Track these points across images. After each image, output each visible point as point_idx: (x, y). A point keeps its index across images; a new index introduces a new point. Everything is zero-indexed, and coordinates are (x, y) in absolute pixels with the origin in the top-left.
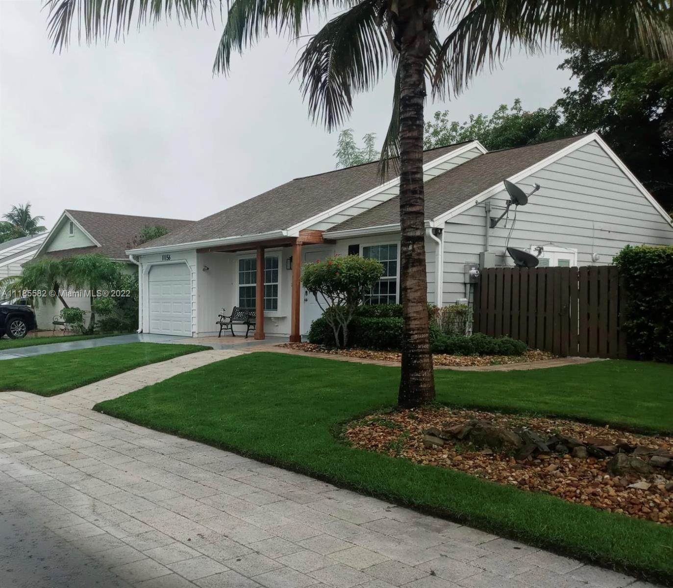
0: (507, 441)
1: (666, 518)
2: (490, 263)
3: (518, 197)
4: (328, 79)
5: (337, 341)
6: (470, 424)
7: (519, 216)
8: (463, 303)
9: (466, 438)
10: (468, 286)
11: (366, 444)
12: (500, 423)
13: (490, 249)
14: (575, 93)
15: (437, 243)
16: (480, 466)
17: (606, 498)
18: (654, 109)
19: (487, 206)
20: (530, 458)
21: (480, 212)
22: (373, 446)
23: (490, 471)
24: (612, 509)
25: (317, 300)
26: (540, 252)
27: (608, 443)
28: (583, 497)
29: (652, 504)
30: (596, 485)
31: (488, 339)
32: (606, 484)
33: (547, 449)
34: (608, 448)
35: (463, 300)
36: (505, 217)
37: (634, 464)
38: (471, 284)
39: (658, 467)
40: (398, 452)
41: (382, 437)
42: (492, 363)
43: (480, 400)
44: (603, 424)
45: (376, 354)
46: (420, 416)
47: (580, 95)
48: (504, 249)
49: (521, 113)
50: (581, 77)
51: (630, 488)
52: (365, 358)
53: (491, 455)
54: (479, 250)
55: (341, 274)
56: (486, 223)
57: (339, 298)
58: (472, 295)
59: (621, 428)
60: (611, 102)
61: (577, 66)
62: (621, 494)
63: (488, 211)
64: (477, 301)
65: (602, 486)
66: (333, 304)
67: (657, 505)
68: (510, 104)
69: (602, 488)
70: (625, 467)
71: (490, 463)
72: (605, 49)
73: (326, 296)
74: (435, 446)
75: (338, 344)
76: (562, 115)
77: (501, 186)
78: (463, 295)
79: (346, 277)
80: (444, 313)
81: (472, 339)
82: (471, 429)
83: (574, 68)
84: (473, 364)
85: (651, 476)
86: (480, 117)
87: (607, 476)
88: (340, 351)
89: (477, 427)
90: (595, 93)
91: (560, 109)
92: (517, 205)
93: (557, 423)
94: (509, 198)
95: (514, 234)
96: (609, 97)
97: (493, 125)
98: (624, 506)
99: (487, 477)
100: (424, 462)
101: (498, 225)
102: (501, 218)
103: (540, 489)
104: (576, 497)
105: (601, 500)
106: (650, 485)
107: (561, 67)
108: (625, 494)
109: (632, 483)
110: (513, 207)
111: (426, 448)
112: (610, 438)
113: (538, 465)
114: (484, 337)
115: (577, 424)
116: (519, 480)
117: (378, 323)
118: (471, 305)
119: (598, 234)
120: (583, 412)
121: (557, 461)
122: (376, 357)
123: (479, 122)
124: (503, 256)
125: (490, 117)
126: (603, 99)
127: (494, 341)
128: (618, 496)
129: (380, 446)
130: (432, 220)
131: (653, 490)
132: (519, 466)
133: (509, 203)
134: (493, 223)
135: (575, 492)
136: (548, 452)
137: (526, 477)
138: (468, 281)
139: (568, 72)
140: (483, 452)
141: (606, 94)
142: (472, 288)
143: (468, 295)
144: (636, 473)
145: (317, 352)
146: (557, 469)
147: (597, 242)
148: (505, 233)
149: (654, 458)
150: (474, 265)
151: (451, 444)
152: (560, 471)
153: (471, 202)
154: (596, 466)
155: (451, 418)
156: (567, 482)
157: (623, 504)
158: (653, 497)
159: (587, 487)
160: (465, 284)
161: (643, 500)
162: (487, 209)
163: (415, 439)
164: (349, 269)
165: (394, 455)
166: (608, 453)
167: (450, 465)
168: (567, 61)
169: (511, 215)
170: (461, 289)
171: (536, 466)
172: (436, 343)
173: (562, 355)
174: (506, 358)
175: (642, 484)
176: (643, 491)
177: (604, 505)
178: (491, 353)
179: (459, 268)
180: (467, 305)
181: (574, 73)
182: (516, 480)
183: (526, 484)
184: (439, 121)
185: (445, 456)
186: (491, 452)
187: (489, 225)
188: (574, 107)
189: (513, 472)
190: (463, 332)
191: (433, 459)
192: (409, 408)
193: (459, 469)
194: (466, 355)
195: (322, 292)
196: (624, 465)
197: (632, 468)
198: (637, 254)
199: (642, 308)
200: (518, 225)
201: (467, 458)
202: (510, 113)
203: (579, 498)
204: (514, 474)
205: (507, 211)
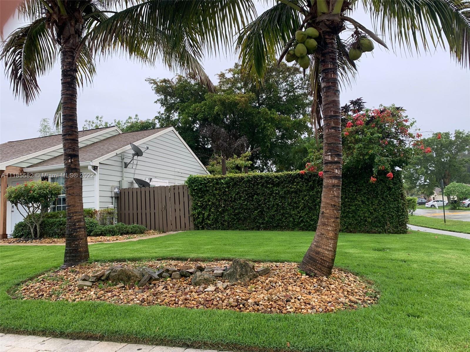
0: (133, 276)
1: (226, 305)
2: (125, 186)
3: (138, 153)
4: (22, 73)
5: (33, 234)
6: (110, 269)
7: (139, 163)
8: (111, 208)
9: (108, 278)
10: (114, 198)
11: (35, 295)
12: (130, 266)
13: (125, 179)
14: (163, 114)
15: (95, 174)
16: (116, 295)
17: (193, 300)
18: (195, 125)
19: (122, 156)
20: (148, 285)
21: (119, 159)
22: (40, 295)
23: (122, 297)
24: (197, 307)
25: (18, 209)
26: (150, 181)
27: (191, 268)
28: (180, 303)
29: (218, 299)
30: (186, 294)
31: (125, 226)
32: (192, 292)
33: (157, 277)
34: (190, 271)
35: (111, 206)
36: (132, 162)
37: (206, 276)
38: (115, 197)
39: (218, 276)
40: (58, 297)
41: (48, 288)
42: (128, 238)
43: (119, 256)
44: (186, 260)
45: (58, 240)
46: (78, 270)
47: (165, 115)
48: (132, 179)
49: (139, 121)
50: (165, 108)
51: (205, 291)
52: (51, 243)
53: (123, 287)
54: (119, 179)
55: (34, 191)
56: (122, 165)
57: (34, 207)
58: (116, 203)
59: (196, 260)
60: (178, 120)
61: (163, 103)
62: (200, 296)
63: (123, 159)
64: (119, 207)
65: (190, 293)
66: (30, 211)
67: (221, 299)
68: (134, 117)
69: (190, 294)
70: (201, 280)
71: (122, 292)
72: (174, 97)
73: (24, 206)
74: (85, 287)
75: (33, 236)
76: (158, 124)
77: (129, 147)
78: (111, 203)
79: (38, 193)
80: (100, 214)
81: (116, 227)
82: (110, 272)
83: (161, 104)
84: (117, 240)
85: (215, 282)
86: (119, 121)
87: (192, 287)
88: (34, 241)
89: (114, 270)
90: (171, 115)
91: (157, 121)
92: (138, 156)
93: (162, 262)
94: (133, 152)
95: (137, 172)
96: (177, 118)
97: (126, 125)
98: (204, 304)
99: (120, 302)
100: (77, 300)
101: (129, 166)
102: (130, 163)
103: (154, 303)
104: (176, 303)
105: (190, 302)
106: (215, 288)
107: (156, 102)
108: (203, 295)
109: (206, 288)
110: (136, 157)
111: (79, 290)
112: (191, 265)
113: (152, 288)
114: (123, 225)
115: (173, 261)
116: (140, 300)
117: (60, 221)
118: (116, 209)
119: (177, 174)
120: (176, 255)
121: (163, 283)
122: (58, 242)
123: (119, 123)
124: (132, 183)
125: (124, 122)
126: (175, 118)
127: (129, 226)
128: (199, 298)
129: (45, 294)
130: (91, 161)
131: (217, 290)
132: (141, 290)
133: (134, 155)
134: (126, 165)
135: (175, 300)
136: (158, 279)
137: (145, 297)
138: (113, 195)
139: (159, 105)
140: (118, 286)
141: (176, 116)
142: (116, 199)
143: (114, 204)
144: (207, 282)
145: (18, 243)
146: (163, 288)
147: (177, 178)
148: (132, 171)
149: (215, 272)
150: (117, 187)
151: (97, 284)
152: (166, 289)
153: (113, 154)
154: (185, 282)
155: (99, 268)
156: (170, 295)
157: (202, 302)
158: (218, 294)
159: (182, 296)
160: (112, 197)
161: (213, 297)
162: (122, 158)
163: (72, 286)
164: (40, 189)
165: (55, 299)
166: (191, 273)
167: (95, 298)
168: (158, 100)
169: (135, 162)
170: (110, 200)
171: (151, 288)
172: (96, 230)
173: (164, 232)
174: (136, 235)
175: (211, 288)
176: (212, 291)
177: (192, 305)
178: (127, 233)
179: (109, 189)
180: (113, 208)
181: (162, 106)
182: (139, 300)
183: (145, 301)
184: (98, 121)
185: (92, 293)
186: (123, 285)
187: (124, 166)
188: (163, 120)
189: (137, 295)
190: (112, 224)
191: (84, 297)
192: (71, 266)
193: (101, 300)
194: (113, 235)
195: (21, 204)
196: (200, 278)
197: (205, 279)
198: (195, 178)
199: (199, 204)
200: (138, 167)
201: (107, 292)
202: (133, 120)
203: (178, 303)
204: (137, 296)
205: (133, 159)
